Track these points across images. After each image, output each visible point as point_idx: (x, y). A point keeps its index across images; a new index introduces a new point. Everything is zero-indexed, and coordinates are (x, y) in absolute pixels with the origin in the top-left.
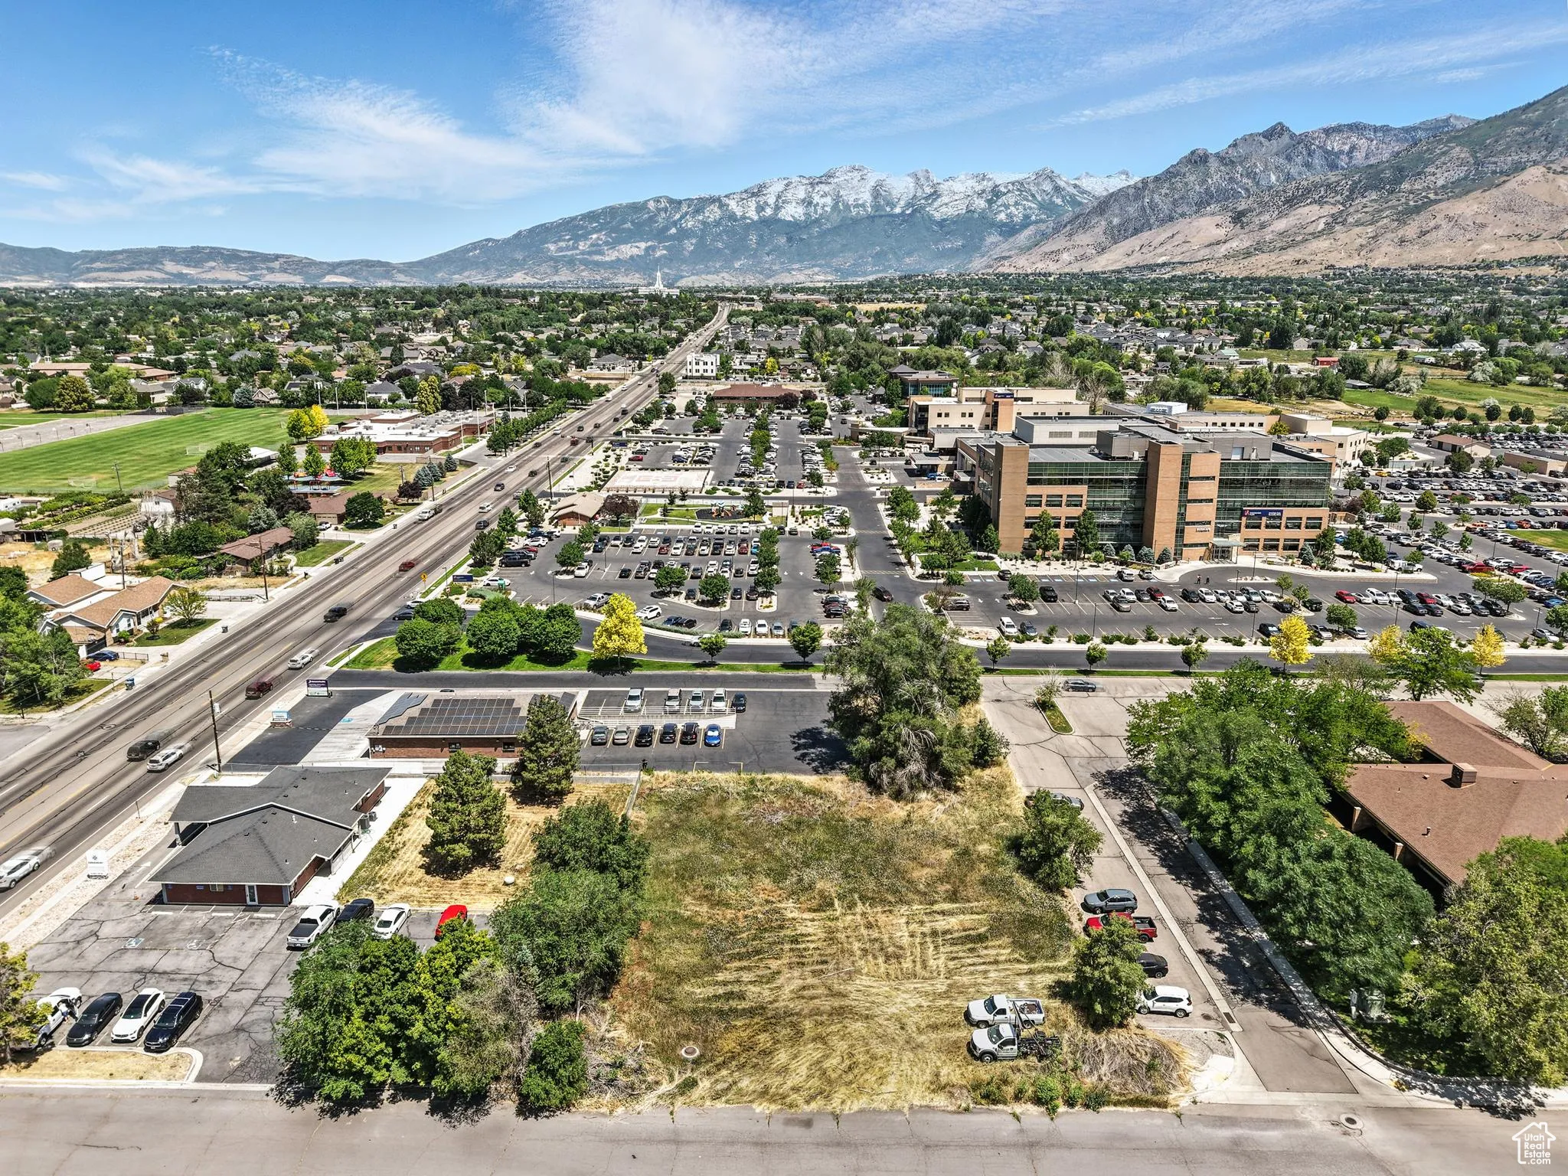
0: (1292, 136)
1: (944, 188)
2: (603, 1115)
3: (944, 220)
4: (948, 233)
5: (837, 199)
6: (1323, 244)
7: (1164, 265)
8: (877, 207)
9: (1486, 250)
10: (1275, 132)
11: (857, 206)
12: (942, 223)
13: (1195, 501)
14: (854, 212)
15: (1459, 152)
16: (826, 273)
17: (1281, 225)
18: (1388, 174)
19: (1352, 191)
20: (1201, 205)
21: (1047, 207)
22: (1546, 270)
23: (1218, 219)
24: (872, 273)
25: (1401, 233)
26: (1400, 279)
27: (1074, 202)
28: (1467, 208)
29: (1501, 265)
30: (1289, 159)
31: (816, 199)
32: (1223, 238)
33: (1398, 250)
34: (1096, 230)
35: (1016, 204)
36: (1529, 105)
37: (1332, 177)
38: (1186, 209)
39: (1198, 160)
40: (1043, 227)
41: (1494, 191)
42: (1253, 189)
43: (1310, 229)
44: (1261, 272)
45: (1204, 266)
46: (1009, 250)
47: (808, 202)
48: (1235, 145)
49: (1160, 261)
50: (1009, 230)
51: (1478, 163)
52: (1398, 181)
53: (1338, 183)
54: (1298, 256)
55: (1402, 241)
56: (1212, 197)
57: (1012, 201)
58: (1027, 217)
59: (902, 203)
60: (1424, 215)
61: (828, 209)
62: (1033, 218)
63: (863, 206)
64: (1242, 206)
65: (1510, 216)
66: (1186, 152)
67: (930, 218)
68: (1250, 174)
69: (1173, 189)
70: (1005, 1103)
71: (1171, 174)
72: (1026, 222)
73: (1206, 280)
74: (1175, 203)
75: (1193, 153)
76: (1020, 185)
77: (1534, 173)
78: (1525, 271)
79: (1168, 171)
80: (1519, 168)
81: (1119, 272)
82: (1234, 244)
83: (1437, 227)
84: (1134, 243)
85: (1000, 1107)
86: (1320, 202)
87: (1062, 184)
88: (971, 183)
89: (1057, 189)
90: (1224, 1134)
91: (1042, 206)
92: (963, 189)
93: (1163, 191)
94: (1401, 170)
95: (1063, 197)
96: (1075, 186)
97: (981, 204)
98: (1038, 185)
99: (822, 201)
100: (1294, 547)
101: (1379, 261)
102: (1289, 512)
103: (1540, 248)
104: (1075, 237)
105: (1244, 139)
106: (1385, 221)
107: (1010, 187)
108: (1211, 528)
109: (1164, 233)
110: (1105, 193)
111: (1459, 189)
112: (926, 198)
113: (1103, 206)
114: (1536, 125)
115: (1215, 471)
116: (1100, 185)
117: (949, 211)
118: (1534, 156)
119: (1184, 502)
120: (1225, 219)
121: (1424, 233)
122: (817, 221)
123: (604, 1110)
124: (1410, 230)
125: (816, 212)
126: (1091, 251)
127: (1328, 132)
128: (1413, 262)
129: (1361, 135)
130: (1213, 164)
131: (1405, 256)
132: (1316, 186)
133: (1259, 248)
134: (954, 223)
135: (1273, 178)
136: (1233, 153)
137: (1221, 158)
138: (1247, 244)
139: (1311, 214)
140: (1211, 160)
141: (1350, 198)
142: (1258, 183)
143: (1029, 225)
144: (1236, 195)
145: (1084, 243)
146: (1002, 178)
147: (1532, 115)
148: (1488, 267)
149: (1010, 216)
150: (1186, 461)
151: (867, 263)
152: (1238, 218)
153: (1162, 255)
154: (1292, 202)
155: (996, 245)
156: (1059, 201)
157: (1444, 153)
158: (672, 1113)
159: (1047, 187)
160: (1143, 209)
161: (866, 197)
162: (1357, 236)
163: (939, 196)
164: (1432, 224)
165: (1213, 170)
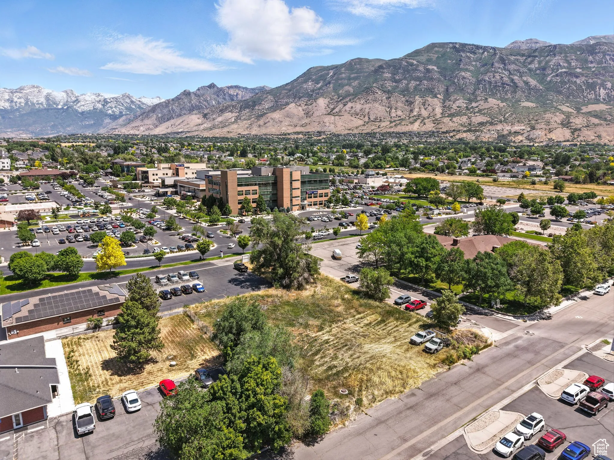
0: (218, 88)
1: (81, 98)
2: (342, 428)
3: (83, 112)
4: (86, 118)
5: (27, 100)
6: (235, 126)
7: (181, 132)
8: (49, 105)
9: (284, 129)
10: (212, 86)
11: (38, 104)
12: (82, 113)
13: (295, 189)
14: (37, 106)
15: (270, 97)
16: (26, 134)
17: (220, 119)
18: (251, 103)
19: (241, 108)
20: (191, 110)
21: (129, 109)
22: (301, 136)
23: (198, 116)
24: (51, 134)
25: (259, 123)
26: (262, 139)
27: (140, 107)
28: (277, 115)
29: (289, 134)
30: (218, 96)
31: (15, 99)
32: (201, 123)
33: (259, 129)
34: (153, 118)
35: (115, 107)
36: (287, 84)
37: (234, 103)
38: (185, 112)
39: (187, 94)
40: (129, 117)
41: (283, 110)
42: (208, 106)
43: (230, 121)
44: (217, 135)
45: (196, 133)
46: (116, 125)
47: (11, 101)
48: (199, 90)
49: (180, 131)
50: (114, 117)
51: (276, 102)
52: (254, 106)
53: (236, 105)
54: (228, 130)
55: (260, 126)
56: (194, 108)
57: (113, 106)
58: (121, 112)
59: (61, 104)
60: (264, 118)
61: (23, 104)
62: (124, 113)
63: (42, 104)
64: (206, 112)
65: (288, 119)
66: (183, 91)
67: (77, 111)
68: (206, 101)
69: (179, 104)
70: (456, 362)
71: (178, 98)
72: (121, 115)
73: (199, 138)
74: (181, 109)
75: (185, 91)
76: (116, 99)
77: (292, 105)
78: (296, 136)
79: (176, 97)
80: (287, 104)
81: (165, 134)
82: (205, 125)
83: (269, 122)
84: (168, 123)
85: (456, 364)
86: (231, 111)
87: (134, 100)
88: (94, 97)
89: (132, 102)
90: (511, 346)
91: (126, 108)
92: (90, 99)
93: (176, 105)
94: (254, 102)
95: (135, 106)
96: (140, 101)
97: (99, 106)
98: (124, 99)
99: (19, 101)
100: (321, 204)
101: (254, 132)
102: (320, 191)
103: (298, 129)
104: (144, 121)
105: (201, 88)
106: (253, 119)
107: (112, 100)
108: (300, 198)
109: (179, 120)
110: (152, 105)
111: (273, 109)
112: (73, 102)
113: (154, 109)
114: (290, 90)
115: (299, 178)
116: (150, 101)
117: (86, 108)
118: (291, 100)
119: (292, 189)
120: (200, 116)
121: (265, 123)
122: (17, 110)
123: (340, 426)
124: (261, 122)
125: (16, 105)
126: (151, 127)
127: (229, 88)
128: (264, 133)
129: (239, 90)
130: (193, 96)
131: (261, 131)
132: (229, 106)
133: (214, 127)
134: (89, 113)
135: (214, 103)
136: (198, 92)
137: (195, 94)
138: (210, 125)
139: (228, 115)
140: (192, 94)
141: (240, 111)
142: (209, 104)
143: (122, 116)
144: (202, 108)
145: (149, 123)
146: (108, 96)
147: (289, 87)
148: (285, 135)
149: (113, 111)
150: (291, 175)
151: (48, 130)
152: (205, 116)
153: (180, 129)
154: (222, 111)
155: (110, 123)
156: (134, 107)
157: (266, 97)
158: (366, 414)
159: (128, 101)
160: (170, 111)
161: (42, 100)
162: (246, 123)
163: (79, 102)
164: (267, 120)
165: (193, 98)
